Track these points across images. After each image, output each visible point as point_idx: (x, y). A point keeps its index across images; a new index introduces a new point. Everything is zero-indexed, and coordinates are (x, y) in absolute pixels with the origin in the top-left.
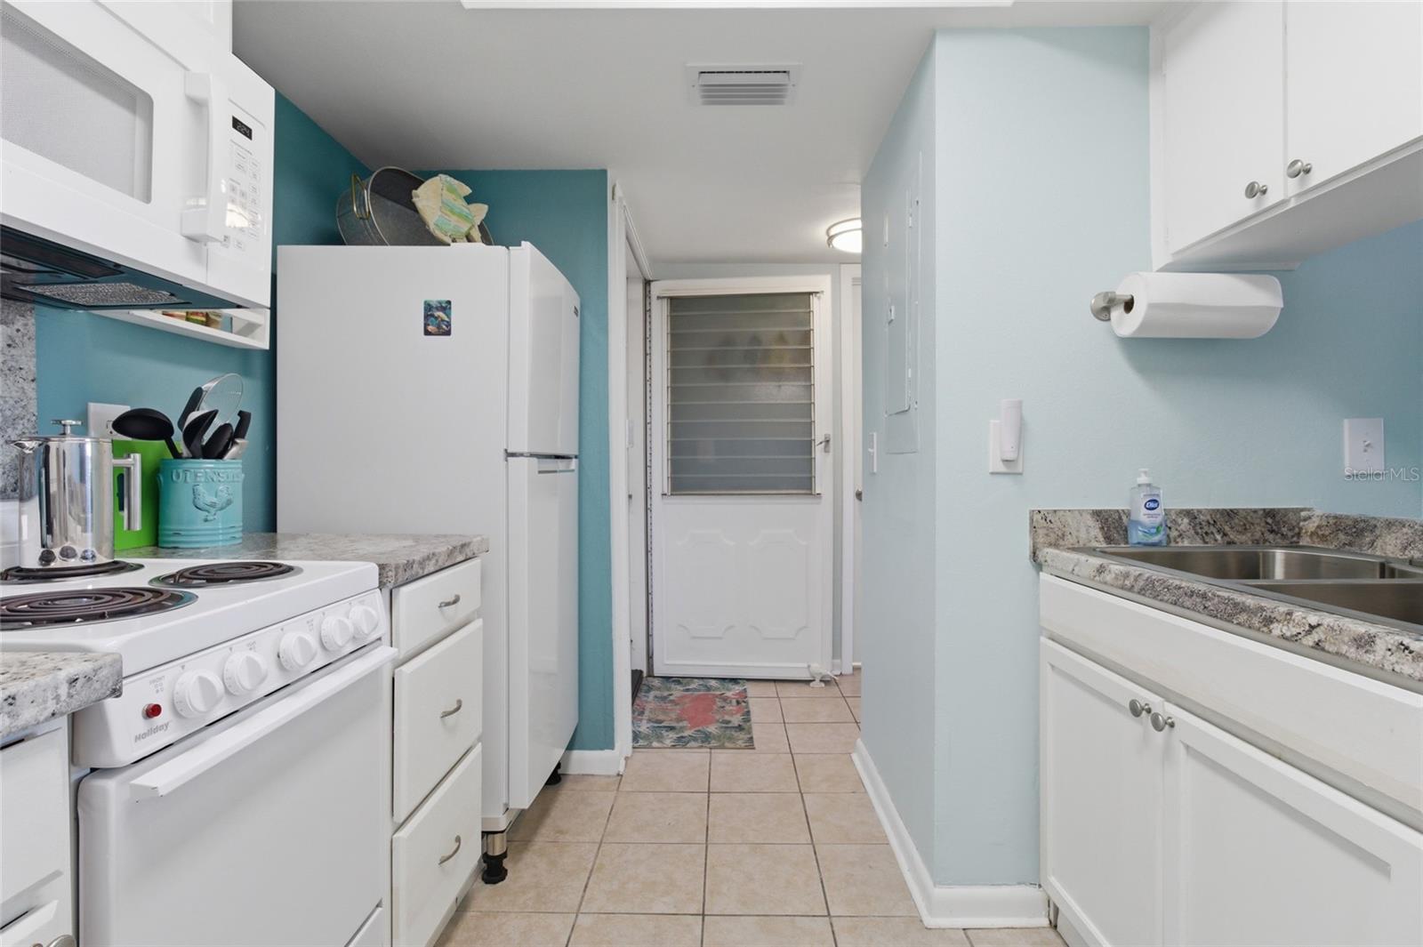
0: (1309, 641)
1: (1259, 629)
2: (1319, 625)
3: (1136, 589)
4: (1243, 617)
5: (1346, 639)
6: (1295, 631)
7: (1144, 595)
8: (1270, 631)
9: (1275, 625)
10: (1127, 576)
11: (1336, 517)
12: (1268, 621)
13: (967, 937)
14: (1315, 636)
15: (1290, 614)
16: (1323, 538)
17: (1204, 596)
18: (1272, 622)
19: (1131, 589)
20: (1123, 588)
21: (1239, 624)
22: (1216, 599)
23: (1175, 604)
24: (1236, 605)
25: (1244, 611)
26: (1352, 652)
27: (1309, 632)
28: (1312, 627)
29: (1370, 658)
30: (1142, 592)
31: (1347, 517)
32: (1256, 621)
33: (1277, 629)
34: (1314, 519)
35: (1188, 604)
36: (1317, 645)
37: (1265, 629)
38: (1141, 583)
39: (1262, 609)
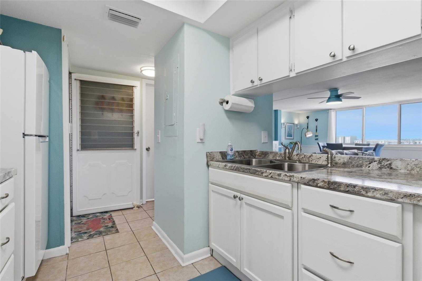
0: (270, 176)
1: (261, 175)
2: (272, 173)
3: (234, 169)
4: (257, 173)
5: (276, 175)
6: (267, 174)
7: (236, 171)
8: (263, 175)
9: (264, 174)
10: (232, 166)
11: (262, 152)
12: (262, 173)
13: (193, 265)
14: (271, 175)
15: (266, 171)
16: (260, 156)
17: (249, 169)
18: (263, 173)
19: (233, 170)
20: (231, 169)
21: (257, 174)
22: (252, 170)
23: (243, 172)
24: (256, 170)
25: (258, 171)
26: (277, 177)
27: (270, 174)
28: (270, 173)
29: (280, 178)
30: (235, 170)
31: (264, 151)
32: (260, 173)
33: (264, 175)
34: (258, 152)
35: (246, 171)
36: (271, 177)
37: (262, 175)
38: (235, 168)
39: (261, 171)
